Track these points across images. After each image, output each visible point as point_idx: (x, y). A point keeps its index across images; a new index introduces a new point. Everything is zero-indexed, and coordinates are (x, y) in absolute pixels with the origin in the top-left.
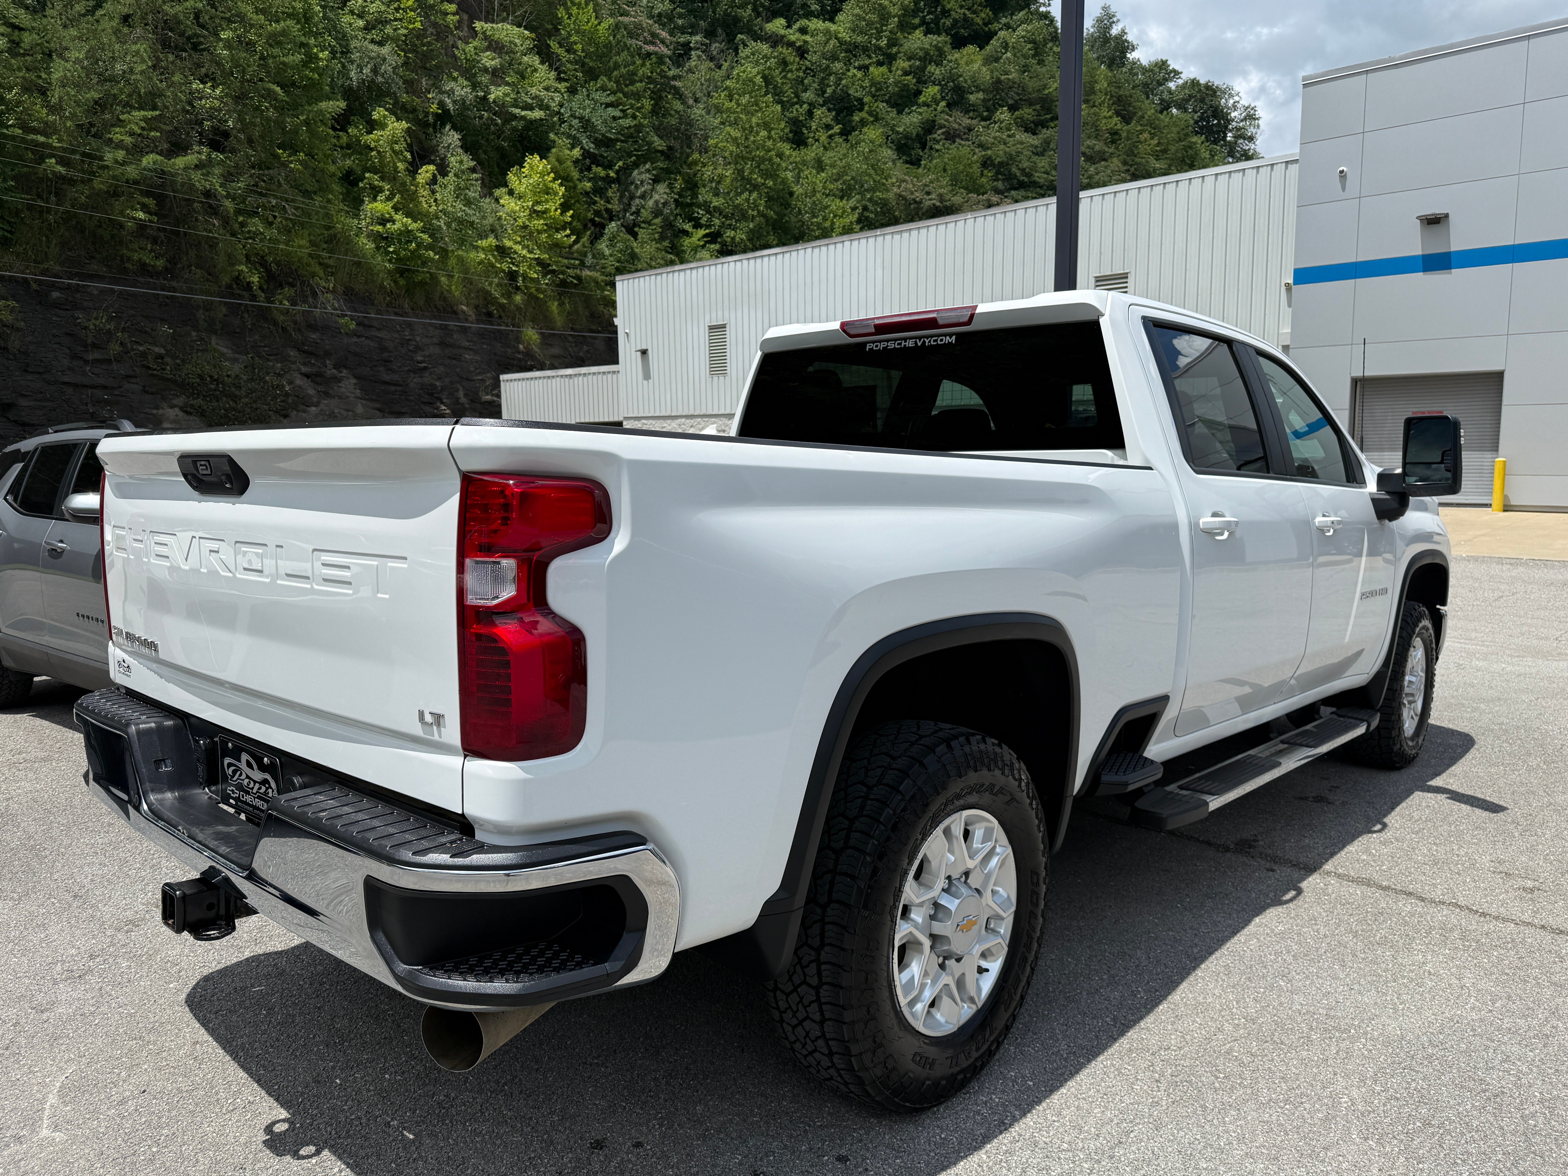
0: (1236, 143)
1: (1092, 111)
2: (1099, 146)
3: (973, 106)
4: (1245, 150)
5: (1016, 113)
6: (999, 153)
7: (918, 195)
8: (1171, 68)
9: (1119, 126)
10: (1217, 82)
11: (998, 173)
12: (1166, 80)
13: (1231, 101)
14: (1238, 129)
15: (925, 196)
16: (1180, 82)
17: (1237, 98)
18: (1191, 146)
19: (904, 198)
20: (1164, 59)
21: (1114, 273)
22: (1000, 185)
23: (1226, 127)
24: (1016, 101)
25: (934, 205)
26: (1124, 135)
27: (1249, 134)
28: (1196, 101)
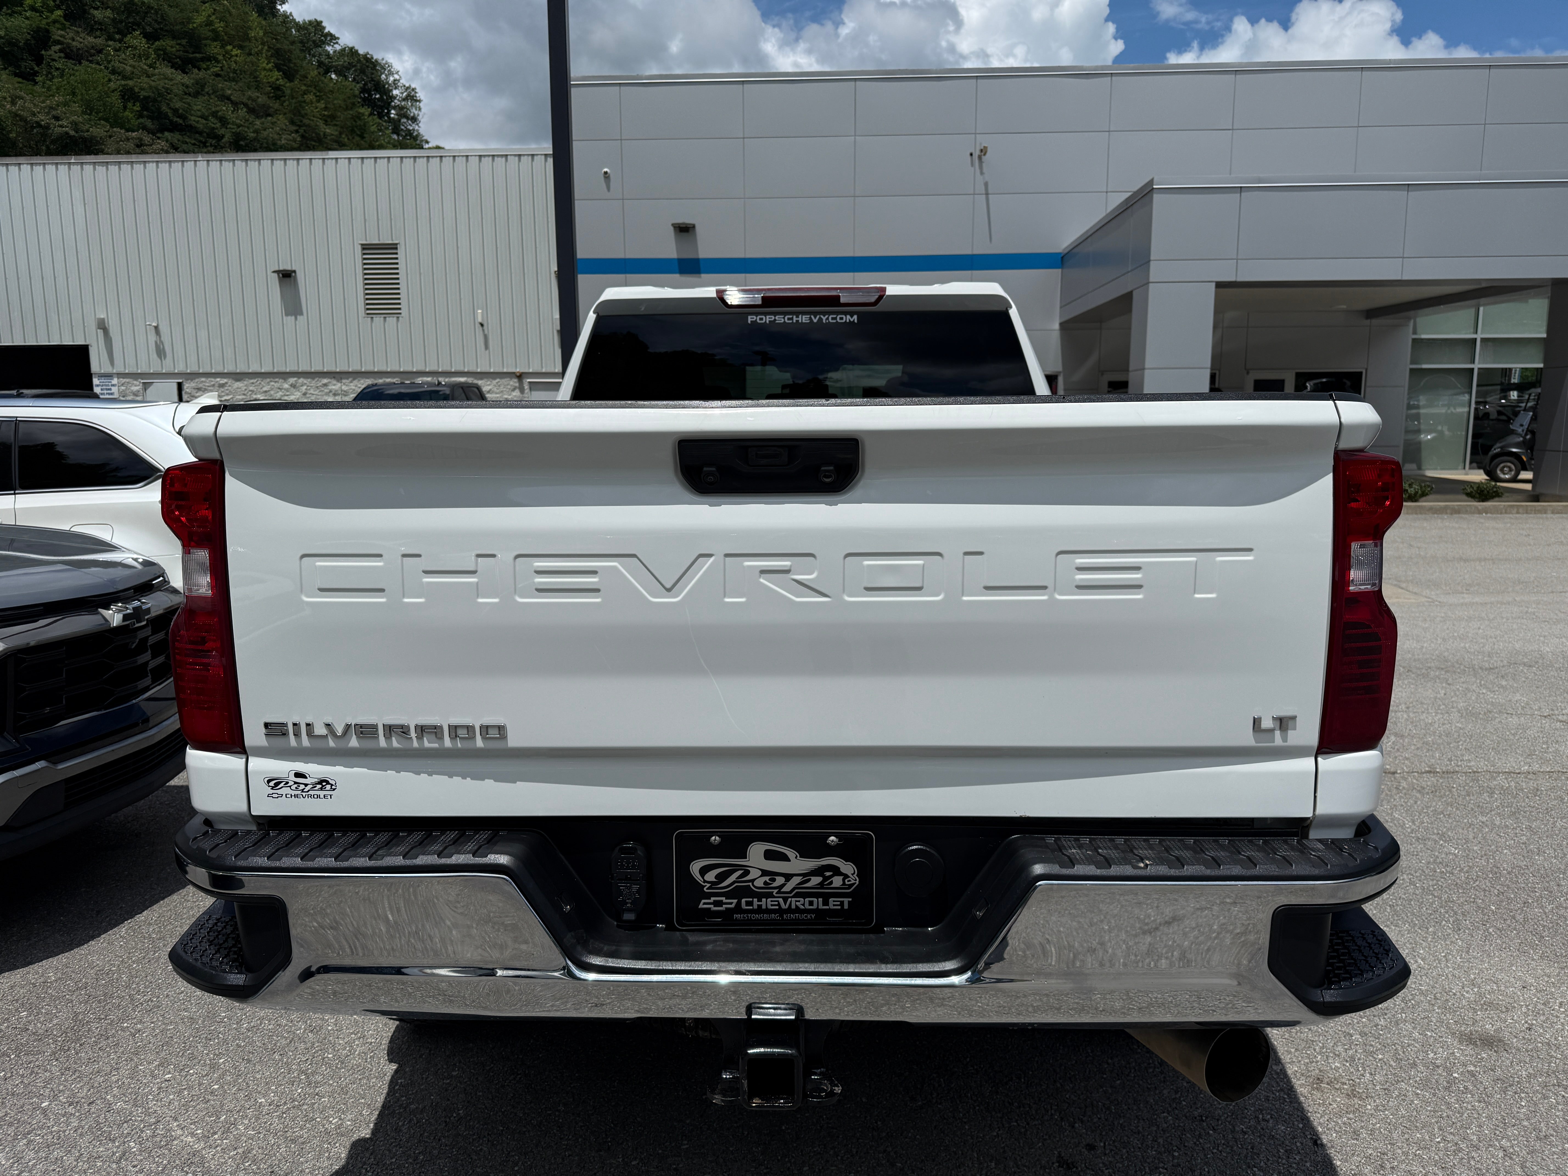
0: (400, 121)
1: (248, 60)
2: (262, 99)
3: (100, 24)
4: (409, 130)
5: (157, 43)
6: (142, 85)
7: (43, 119)
8: (326, 31)
9: (281, 82)
10: (377, 56)
11: (144, 108)
12: (324, 43)
13: (392, 79)
14: (402, 108)
15: (53, 121)
16: (338, 47)
17: (396, 77)
18: (359, 116)
19: (23, 119)
20: (319, 19)
21: (381, 242)
22: (149, 123)
23: (389, 104)
24: (156, 30)
25: (67, 133)
26: (288, 92)
27: (412, 115)
28: (355, 71)
